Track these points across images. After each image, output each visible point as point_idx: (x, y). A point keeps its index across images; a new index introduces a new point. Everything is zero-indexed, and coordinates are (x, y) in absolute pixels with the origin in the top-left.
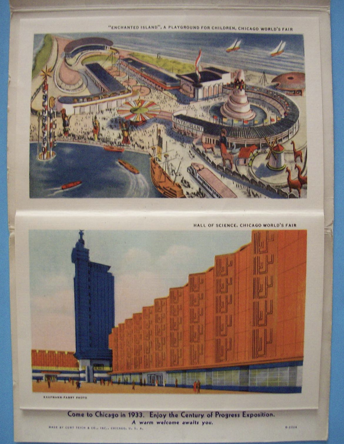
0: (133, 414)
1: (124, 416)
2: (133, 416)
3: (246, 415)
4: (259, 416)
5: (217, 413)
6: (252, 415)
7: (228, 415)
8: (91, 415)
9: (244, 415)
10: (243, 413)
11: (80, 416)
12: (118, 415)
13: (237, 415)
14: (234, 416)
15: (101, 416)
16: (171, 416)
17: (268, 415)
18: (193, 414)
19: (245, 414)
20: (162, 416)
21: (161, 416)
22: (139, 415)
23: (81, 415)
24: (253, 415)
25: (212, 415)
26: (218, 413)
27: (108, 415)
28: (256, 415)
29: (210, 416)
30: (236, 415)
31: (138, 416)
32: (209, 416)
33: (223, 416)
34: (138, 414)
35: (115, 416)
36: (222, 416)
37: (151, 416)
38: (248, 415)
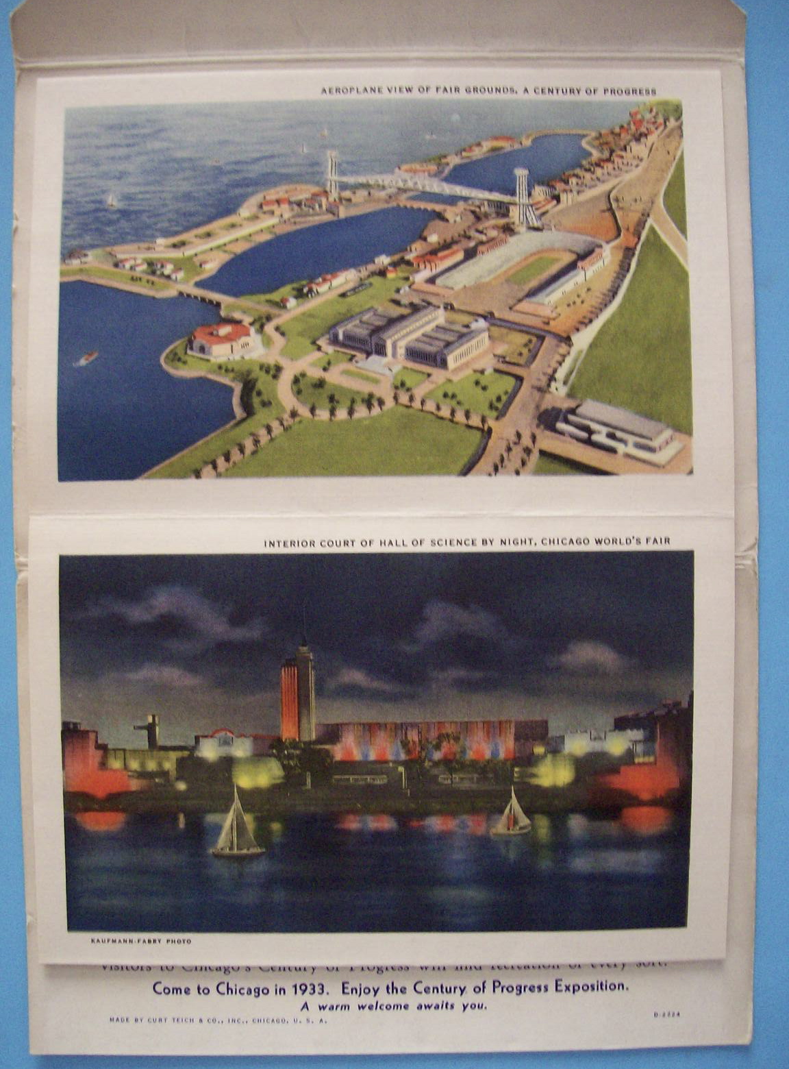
0: (303, 987)
1: (282, 992)
2: (304, 991)
3: (564, 988)
4: (593, 989)
5: (497, 984)
6: (576, 988)
7: (521, 987)
8: (206, 991)
9: (559, 988)
10: (556, 981)
11: (181, 993)
12: (268, 991)
13: (543, 988)
14: (536, 990)
15: (230, 991)
16: (390, 991)
17: (613, 987)
18: (442, 987)
19: (560, 985)
20: (369, 991)
21: (367, 991)
22: (318, 989)
23: (183, 991)
24: (579, 987)
25: (484, 987)
26: (500, 984)
27: (245, 991)
28: (585, 988)
29: (480, 989)
30: (539, 988)
31: (314, 992)
32: (477, 990)
33: (510, 989)
34: (314, 987)
35: (261, 992)
36: (507, 989)
37: (346, 991)
38: (567, 988)
